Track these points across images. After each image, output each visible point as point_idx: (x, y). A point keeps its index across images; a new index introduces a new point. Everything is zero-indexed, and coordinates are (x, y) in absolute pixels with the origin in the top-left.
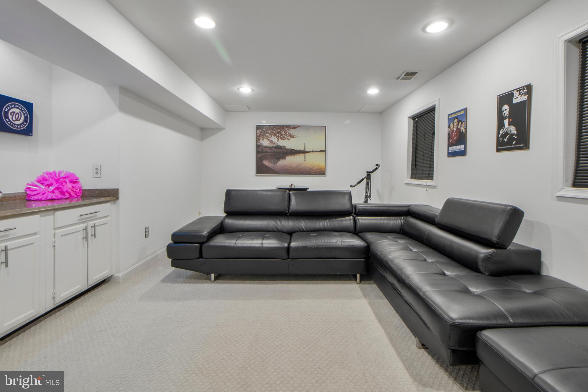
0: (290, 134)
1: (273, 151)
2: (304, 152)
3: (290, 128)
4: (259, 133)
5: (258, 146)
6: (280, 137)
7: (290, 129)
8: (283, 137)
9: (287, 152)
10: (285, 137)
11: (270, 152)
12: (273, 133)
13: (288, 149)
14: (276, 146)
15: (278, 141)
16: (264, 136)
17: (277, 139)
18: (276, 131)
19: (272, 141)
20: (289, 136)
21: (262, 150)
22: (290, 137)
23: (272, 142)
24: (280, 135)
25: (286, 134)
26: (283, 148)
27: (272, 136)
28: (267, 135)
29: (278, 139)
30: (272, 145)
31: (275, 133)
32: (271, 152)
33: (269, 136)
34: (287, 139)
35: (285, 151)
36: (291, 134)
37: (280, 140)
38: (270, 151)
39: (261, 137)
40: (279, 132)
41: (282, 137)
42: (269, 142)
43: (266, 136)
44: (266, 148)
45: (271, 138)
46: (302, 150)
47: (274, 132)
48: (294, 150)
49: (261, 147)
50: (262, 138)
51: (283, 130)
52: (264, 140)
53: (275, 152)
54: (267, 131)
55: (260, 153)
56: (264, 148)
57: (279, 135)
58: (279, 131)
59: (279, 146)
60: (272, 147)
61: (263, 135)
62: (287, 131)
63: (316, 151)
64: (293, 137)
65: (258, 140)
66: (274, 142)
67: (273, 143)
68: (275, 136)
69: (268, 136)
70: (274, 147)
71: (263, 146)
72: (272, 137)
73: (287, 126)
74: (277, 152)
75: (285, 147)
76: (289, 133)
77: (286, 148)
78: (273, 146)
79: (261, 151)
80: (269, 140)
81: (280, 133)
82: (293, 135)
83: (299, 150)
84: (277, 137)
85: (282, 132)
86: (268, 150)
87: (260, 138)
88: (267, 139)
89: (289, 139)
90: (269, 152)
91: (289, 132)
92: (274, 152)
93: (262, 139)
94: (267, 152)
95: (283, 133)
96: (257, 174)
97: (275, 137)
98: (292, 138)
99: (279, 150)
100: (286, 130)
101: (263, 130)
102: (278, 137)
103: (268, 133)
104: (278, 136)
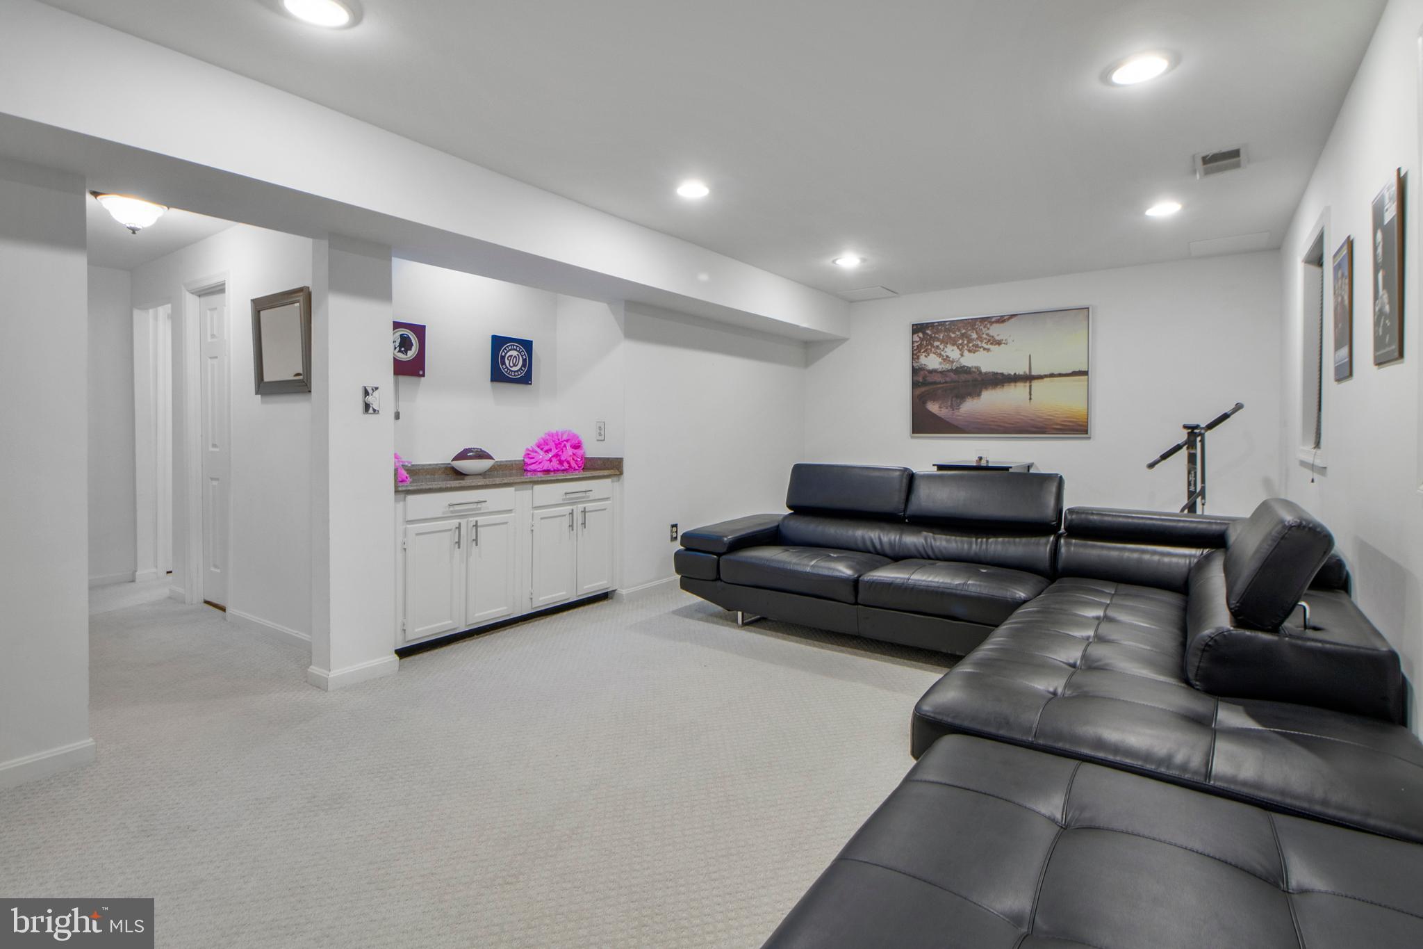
0: (990, 336)
1: (948, 379)
2: (1029, 378)
3: (992, 323)
4: (917, 342)
5: (915, 371)
6: (966, 347)
7: (991, 325)
8: (973, 346)
9: (983, 380)
10: (978, 345)
11: (944, 383)
12: (951, 337)
13: (986, 373)
14: (957, 367)
15: (962, 355)
16: (930, 347)
17: (960, 352)
18: (958, 333)
19: (947, 356)
20: (989, 341)
21: (923, 378)
22: (991, 344)
23: (946, 359)
24: (965, 342)
25: (980, 338)
26: (974, 372)
27: (948, 345)
28: (937, 343)
29: (960, 350)
30: (948, 366)
31: (954, 338)
32: (946, 382)
33: (942, 347)
34: (985, 349)
35: (980, 379)
36: (993, 337)
37: (966, 353)
38: (943, 381)
39: (922, 351)
40: (963, 336)
41: (971, 345)
42: (940, 360)
43: (934, 347)
44: (934, 374)
45: (946, 350)
46: (1021, 373)
47: (953, 335)
48: (1002, 374)
49: (922, 373)
50: (926, 351)
51: (973, 329)
52: (928, 355)
53: (955, 382)
54: (937, 336)
55: (919, 386)
56: (928, 375)
57: (963, 343)
58: (964, 331)
59: (964, 366)
60: (948, 371)
61: (927, 345)
62: (984, 330)
63: (1060, 375)
64: (999, 343)
65: (915, 356)
66: (951, 359)
67: (949, 361)
68: (953, 345)
69: (938, 347)
70: (952, 370)
71: (927, 371)
72: (946, 347)
73: (983, 320)
74: (959, 382)
75: (978, 368)
76: (988, 335)
77: (980, 372)
78: (949, 368)
79: (921, 381)
80: (940, 355)
81: (966, 337)
82: (997, 338)
83: (1015, 374)
84: (958, 347)
85: (972, 334)
86: (938, 378)
87: (919, 352)
88: (935, 353)
89: (988, 350)
90: (940, 383)
91: (987, 332)
92: (951, 382)
93: (924, 354)
94: (935, 383)
95: (974, 336)
96: (913, 433)
97: (955, 348)
98: (997, 346)
99: (963, 377)
100: (982, 327)
101: (927, 334)
102: (960, 347)
103: (938, 340)
104: (961, 344)
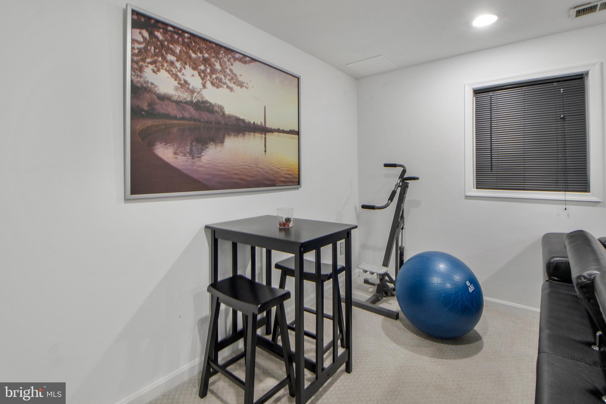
0: (233, 74)
1: (187, 115)
2: (263, 130)
3: (235, 59)
4: (139, 43)
5: (136, 92)
6: (209, 77)
7: (235, 61)
8: (217, 78)
9: (226, 124)
10: (221, 79)
11: (180, 119)
12: (190, 57)
13: (229, 117)
14: (198, 101)
15: (204, 86)
16: (160, 59)
17: (201, 81)
18: (200, 55)
19: (186, 82)
20: (232, 79)
21: (150, 105)
22: (234, 83)
23: (184, 85)
24: (208, 70)
25: (223, 71)
26: (217, 112)
27: (187, 67)
28: (170, 57)
29: (203, 79)
30: (185, 96)
31: (196, 59)
32: (183, 118)
33: (178, 65)
34: (228, 87)
35: (223, 122)
36: (236, 75)
37: (208, 84)
38: (179, 115)
39: (148, 60)
40: (206, 61)
41: (214, 76)
42: (176, 83)
43: (167, 62)
44: (167, 102)
45: (183, 71)
46: (259, 124)
47: (193, 55)
48: (243, 121)
49: (148, 96)
50: (154, 63)
51: (217, 58)
52: (158, 70)
53: (195, 120)
54: (171, 46)
55: (142, 116)
56: (157, 101)
57: (206, 70)
58: (206, 55)
59: (206, 102)
60: (186, 103)
61: (156, 55)
62: (228, 63)
63: (284, 132)
64: (241, 85)
65: (138, 69)
66: (191, 87)
67: (188, 88)
68: (194, 69)
69: (172, 63)
70: (191, 103)
71: (155, 94)
72: (185, 68)
73: (229, 50)
74: (200, 121)
75: (221, 108)
76: (231, 70)
77: (224, 114)
78: (189, 99)
79: (146, 108)
80: (176, 77)
81: (210, 65)
82: (240, 79)
83: (254, 123)
84: (200, 75)
85: (215, 63)
86: (173, 110)
87: (144, 60)
88: (168, 71)
89: (231, 89)
90: (175, 118)
91: (231, 67)
92: (191, 119)
93: (151, 67)
94: (168, 116)
95: (218, 67)
96: (132, 193)
97: (196, 73)
98: (239, 87)
99: (206, 116)
100: (226, 59)
101: (156, 37)
102: (203, 75)
103: (173, 53)
104: (203, 72)
